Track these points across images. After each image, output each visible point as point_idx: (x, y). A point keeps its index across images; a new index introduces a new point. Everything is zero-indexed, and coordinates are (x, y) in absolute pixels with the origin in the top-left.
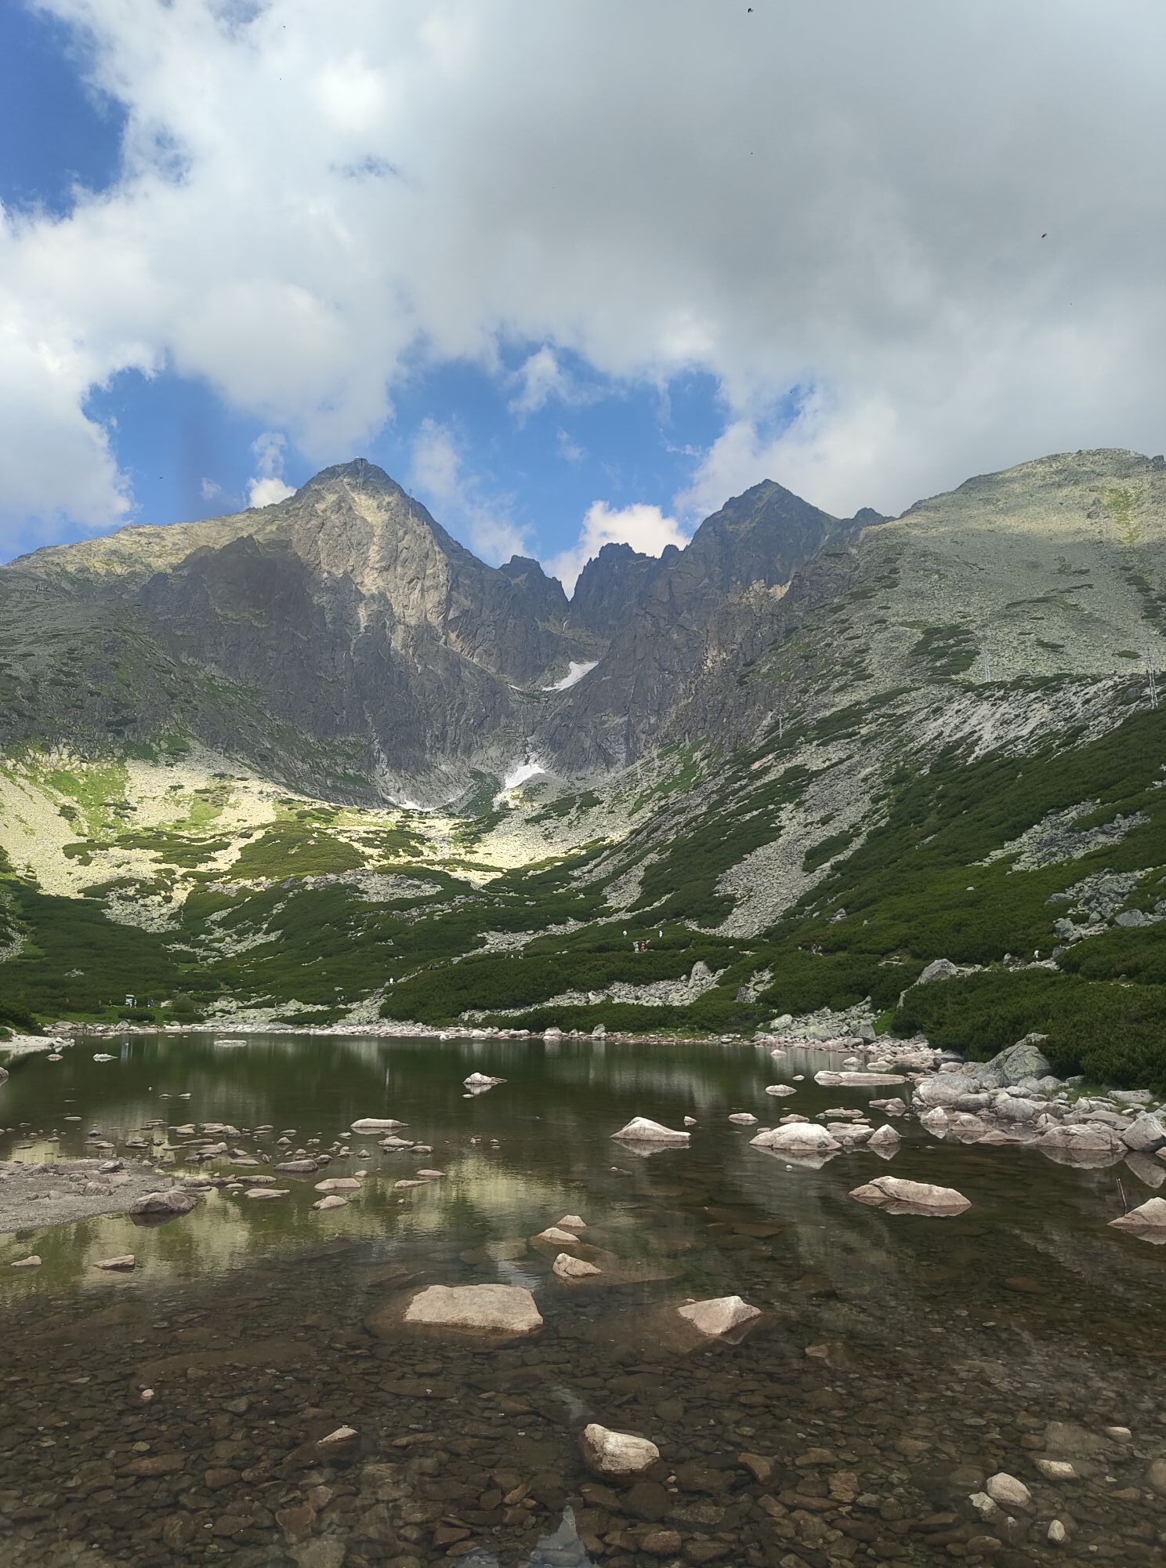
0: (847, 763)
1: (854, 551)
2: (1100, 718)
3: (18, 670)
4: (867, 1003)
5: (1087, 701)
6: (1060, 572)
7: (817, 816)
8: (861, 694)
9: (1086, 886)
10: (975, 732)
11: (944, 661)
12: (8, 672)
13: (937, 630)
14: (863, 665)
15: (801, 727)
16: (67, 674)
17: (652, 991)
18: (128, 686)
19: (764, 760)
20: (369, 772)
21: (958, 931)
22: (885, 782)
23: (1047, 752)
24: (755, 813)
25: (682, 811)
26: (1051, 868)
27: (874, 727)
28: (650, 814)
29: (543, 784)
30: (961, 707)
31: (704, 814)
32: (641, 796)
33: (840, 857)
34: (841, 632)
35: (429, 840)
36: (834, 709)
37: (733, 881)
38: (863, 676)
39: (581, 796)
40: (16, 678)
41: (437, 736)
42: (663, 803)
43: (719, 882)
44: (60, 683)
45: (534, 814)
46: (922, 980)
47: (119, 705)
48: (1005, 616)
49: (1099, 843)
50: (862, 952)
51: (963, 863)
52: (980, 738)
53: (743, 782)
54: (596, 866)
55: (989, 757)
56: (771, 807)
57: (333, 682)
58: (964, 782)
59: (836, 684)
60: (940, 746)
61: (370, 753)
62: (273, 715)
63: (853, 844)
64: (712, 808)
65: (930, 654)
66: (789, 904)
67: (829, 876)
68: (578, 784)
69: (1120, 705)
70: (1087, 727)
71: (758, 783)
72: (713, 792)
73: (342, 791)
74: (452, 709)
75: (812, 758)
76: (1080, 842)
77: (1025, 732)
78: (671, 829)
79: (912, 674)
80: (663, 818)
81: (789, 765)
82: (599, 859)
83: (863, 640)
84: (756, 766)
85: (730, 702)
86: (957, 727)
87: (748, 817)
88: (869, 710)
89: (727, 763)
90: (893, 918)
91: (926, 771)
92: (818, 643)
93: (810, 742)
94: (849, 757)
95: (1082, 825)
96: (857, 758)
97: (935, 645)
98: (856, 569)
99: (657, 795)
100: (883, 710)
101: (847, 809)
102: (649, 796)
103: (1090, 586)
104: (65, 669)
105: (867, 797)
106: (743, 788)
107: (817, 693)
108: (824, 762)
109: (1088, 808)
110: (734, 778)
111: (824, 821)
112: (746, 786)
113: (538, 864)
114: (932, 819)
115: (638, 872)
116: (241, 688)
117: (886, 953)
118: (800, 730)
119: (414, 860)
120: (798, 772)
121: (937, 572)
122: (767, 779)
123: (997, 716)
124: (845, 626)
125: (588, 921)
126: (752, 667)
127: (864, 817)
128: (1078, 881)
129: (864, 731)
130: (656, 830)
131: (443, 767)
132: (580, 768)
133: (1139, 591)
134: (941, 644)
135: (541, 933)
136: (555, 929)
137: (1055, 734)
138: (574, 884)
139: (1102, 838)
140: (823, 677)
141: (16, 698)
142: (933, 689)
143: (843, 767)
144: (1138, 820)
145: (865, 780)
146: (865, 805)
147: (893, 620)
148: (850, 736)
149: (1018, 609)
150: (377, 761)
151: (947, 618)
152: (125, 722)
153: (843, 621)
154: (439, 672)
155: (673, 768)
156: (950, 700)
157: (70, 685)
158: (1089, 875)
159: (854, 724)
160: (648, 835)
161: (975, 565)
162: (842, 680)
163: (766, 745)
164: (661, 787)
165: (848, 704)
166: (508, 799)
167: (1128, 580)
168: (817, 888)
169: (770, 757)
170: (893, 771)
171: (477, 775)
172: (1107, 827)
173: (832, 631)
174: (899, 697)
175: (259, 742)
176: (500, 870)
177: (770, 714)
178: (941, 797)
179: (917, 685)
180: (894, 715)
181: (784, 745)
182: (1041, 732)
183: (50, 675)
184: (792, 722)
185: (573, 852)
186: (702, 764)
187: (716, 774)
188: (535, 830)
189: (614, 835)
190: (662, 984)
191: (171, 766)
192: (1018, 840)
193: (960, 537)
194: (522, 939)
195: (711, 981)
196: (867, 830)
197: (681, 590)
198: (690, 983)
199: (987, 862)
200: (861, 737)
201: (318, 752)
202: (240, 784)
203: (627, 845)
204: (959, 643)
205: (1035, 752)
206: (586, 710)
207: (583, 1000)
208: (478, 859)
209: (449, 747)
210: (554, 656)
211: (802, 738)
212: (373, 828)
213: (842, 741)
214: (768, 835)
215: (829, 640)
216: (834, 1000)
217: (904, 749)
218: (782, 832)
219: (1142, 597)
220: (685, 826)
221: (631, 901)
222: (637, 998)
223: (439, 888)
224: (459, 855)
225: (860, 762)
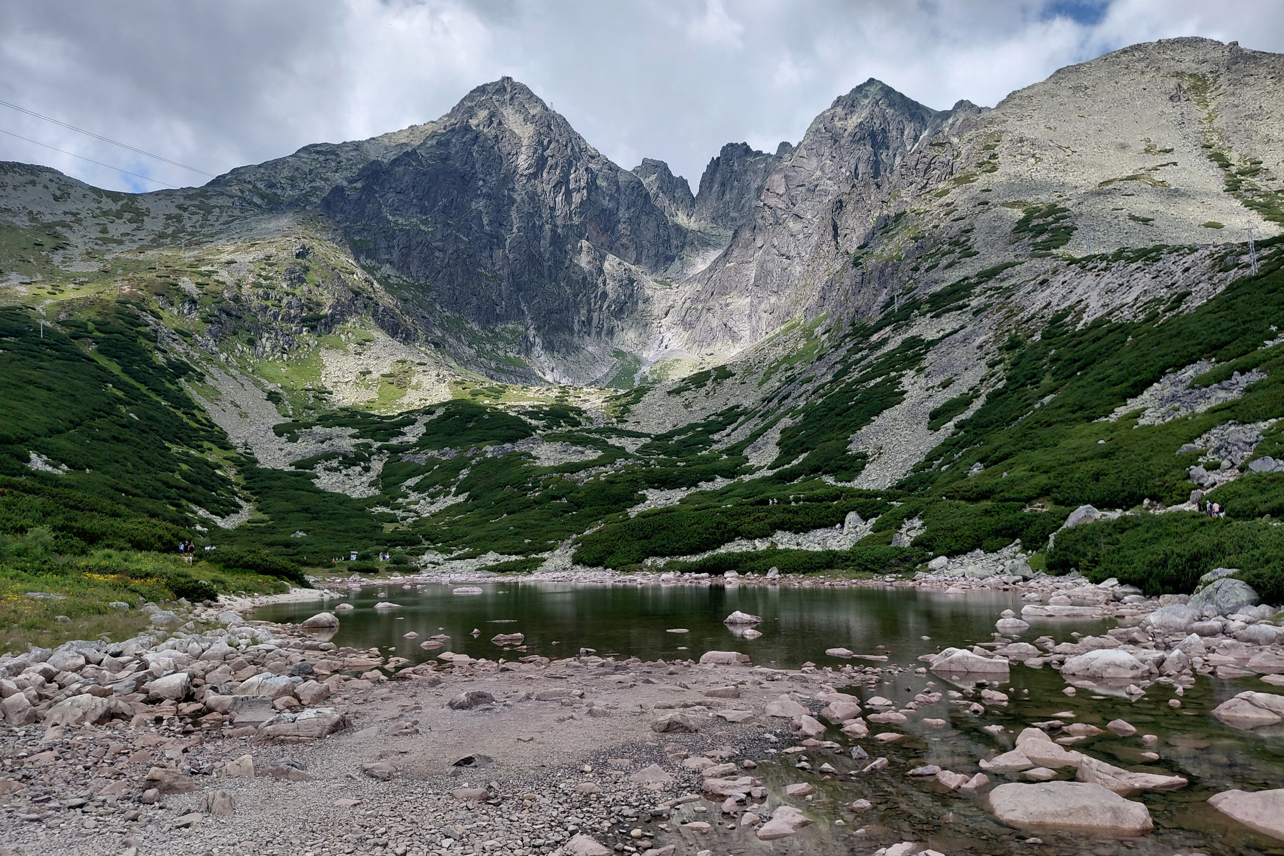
0: (962, 332)
1: (956, 141)
2: (1201, 285)
3: (224, 276)
4: (1017, 545)
5: (1187, 270)
6: (1147, 151)
7: (937, 381)
8: (967, 270)
9: (1214, 438)
10: (1082, 300)
11: (1045, 237)
12: (216, 278)
13: (1036, 210)
14: (969, 243)
15: (915, 301)
16: (266, 278)
17: (811, 539)
18: (318, 286)
19: (882, 332)
20: (526, 355)
21: (1097, 480)
22: (1000, 349)
23: (1153, 317)
24: (879, 380)
25: (809, 380)
26: (1176, 422)
27: (983, 299)
28: (778, 384)
29: (677, 360)
30: (1066, 278)
31: (831, 382)
32: (770, 368)
33: (963, 417)
34: (947, 214)
35: (585, 412)
36: (944, 285)
37: (864, 440)
38: (969, 253)
39: (715, 369)
40: (223, 283)
41: (583, 322)
42: (789, 373)
43: (851, 442)
44: (260, 286)
45: (675, 387)
46: (1069, 523)
48: (1099, 194)
49: (1220, 398)
50: (1006, 500)
51: (1090, 419)
52: (1087, 306)
53: (865, 353)
54: (733, 431)
55: (1097, 324)
56: (893, 374)
57: (492, 277)
58: (1075, 346)
59: (944, 262)
60: (1049, 314)
61: (527, 338)
62: (442, 308)
63: (974, 405)
64: (836, 377)
65: (1031, 231)
66: (918, 460)
67: (953, 434)
68: (708, 359)
69: (1219, 271)
70: (1190, 293)
71: (879, 353)
72: (836, 363)
73: (503, 371)
74: (596, 297)
75: (926, 329)
76: (1201, 397)
77: (1130, 299)
78: (800, 396)
79: (1015, 250)
80: (791, 387)
81: (906, 336)
82: (735, 425)
83: (967, 221)
84: (875, 338)
85: (847, 282)
86: (1064, 297)
87: (872, 383)
88: (979, 284)
89: (846, 336)
90: (1032, 470)
91: (1037, 337)
92: (926, 225)
93: (924, 314)
94: (962, 327)
95: (1202, 383)
96: (970, 328)
97: (1035, 223)
98: (958, 156)
99: (784, 366)
100: (990, 284)
101: (965, 374)
102: (776, 368)
104: (263, 273)
105: (983, 362)
106: (863, 358)
107: (927, 270)
108: (938, 332)
109: (1204, 367)
110: (856, 350)
111: (945, 385)
112: (867, 356)
113: (681, 429)
114: (1047, 380)
115: (774, 435)
116: (414, 286)
117: (1029, 500)
118: (914, 305)
119: (574, 429)
120: (915, 342)
121: (1034, 156)
122: (886, 349)
123: (1102, 285)
124: (950, 209)
125: (733, 478)
126: (866, 250)
127: (982, 381)
128: (1205, 432)
129: (974, 303)
130: (786, 397)
131: (590, 349)
132: (709, 345)
133: (1221, 166)
134: (1041, 222)
135: (693, 490)
136: (705, 486)
137: (1160, 301)
138: (715, 447)
139: (1222, 394)
140: (931, 256)
141: (224, 300)
142: (1037, 262)
143: (958, 336)
144: (1254, 376)
145: (980, 347)
146: (982, 370)
147: (995, 201)
149: (1110, 187)
150: (533, 345)
151: (1045, 198)
152: (317, 318)
153: (948, 205)
154: (584, 265)
155: (797, 343)
156: (1055, 272)
157: (268, 287)
158: (1214, 426)
159: (963, 297)
160: (780, 402)
161: (1068, 148)
162: (950, 258)
163: (884, 319)
164: (786, 359)
165: (957, 280)
166: (647, 374)
167: (1209, 157)
168: (943, 444)
169: (888, 329)
170: (1006, 339)
171: (619, 354)
172: (1225, 383)
173: (939, 214)
174: (1005, 272)
175: (432, 332)
176: (648, 435)
177: (885, 291)
178: (1054, 360)
179: (1020, 260)
180: (1001, 288)
181: (901, 318)
182: (1145, 299)
183: (251, 279)
184: (906, 297)
185: (710, 419)
186: (824, 338)
187: (837, 347)
188: (677, 400)
189: (747, 403)
190: (819, 532)
191: (360, 354)
192: (1140, 397)
193: (1052, 123)
194: (677, 495)
195: (865, 528)
196: (985, 391)
197: (796, 183)
198: (845, 531)
199: (1113, 418)
200: (972, 308)
201: (482, 338)
202: (420, 368)
203: (760, 411)
204: (1057, 220)
205: (1142, 317)
206: (712, 294)
207: (751, 547)
208: (630, 427)
209: (594, 331)
210: (683, 247)
211: (916, 312)
212: (536, 403)
213: (954, 313)
214: (891, 399)
215: (936, 222)
216: (985, 544)
217: (1015, 319)
218: (905, 396)
219: (1223, 172)
220: (813, 393)
221: (770, 461)
222: (798, 544)
223: (600, 453)
224: (613, 424)
225: (973, 331)
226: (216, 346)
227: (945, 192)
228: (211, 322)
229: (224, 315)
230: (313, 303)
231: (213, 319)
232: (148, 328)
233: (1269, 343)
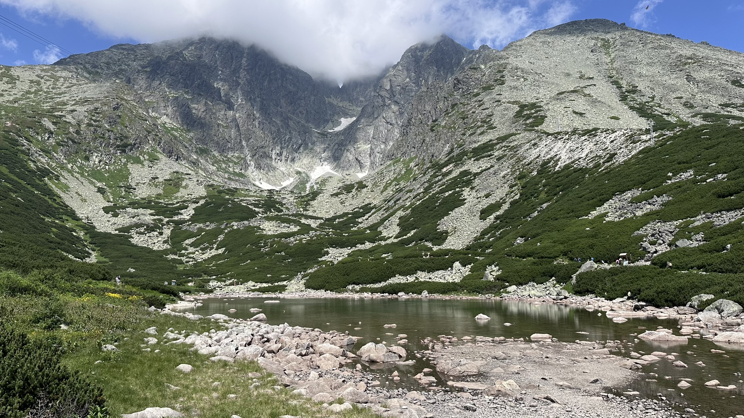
1: (483, 67)
2: (622, 150)
3: (69, 118)
4: (553, 280)
5: (612, 142)
6: (580, 78)
7: (483, 194)
8: (491, 136)
9: (649, 229)
10: (557, 155)
11: (531, 120)
12: (64, 119)
13: (525, 106)
14: (492, 122)
15: (464, 152)
16: (95, 121)
17: (436, 275)
18: (126, 127)
19: (448, 167)
20: (246, 171)
21: (592, 248)
22: (515, 178)
23: (598, 166)
24: (450, 192)
25: (410, 191)
26: (626, 220)
27: (500, 152)
28: (392, 192)
29: (330, 177)
30: (547, 143)
31: (422, 192)
32: (387, 184)
33: (498, 213)
34: (479, 106)
35: (285, 204)
36: (479, 143)
37: (445, 224)
38: (491, 127)
39: (357, 183)
40: (70, 123)
41: (278, 154)
42: (397, 187)
43: (439, 225)
44: (91, 125)
45: (334, 192)
46: (582, 270)
47: (123, 137)
48: (557, 99)
49: (648, 209)
50: (542, 257)
51: (577, 217)
52: (560, 158)
53: (440, 178)
54: (369, 217)
55: (567, 167)
56: (458, 189)
57: (226, 126)
58: (556, 178)
59: (479, 131)
60: (540, 161)
61: (245, 161)
62: (196, 142)
63: (503, 207)
64: (426, 190)
65: (523, 117)
66: (476, 235)
67: (494, 222)
68: (347, 177)
69: (631, 143)
70: (616, 154)
71: (448, 178)
72: (425, 182)
73: (233, 180)
74: (285, 140)
75: (472, 166)
76: (638, 208)
77: (583, 155)
78: (407, 199)
79: (516, 127)
80: (401, 194)
81: (461, 170)
82: (370, 214)
83: (490, 110)
84: (444, 170)
85: (427, 139)
86: (547, 152)
87: (447, 194)
88: (498, 143)
89: (428, 168)
90: (554, 242)
91: (535, 173)
92: (469, 111)
93: (470, 159)
94: (492, 166)
95: (635, 201)
96: (496, 167)
97: (525, 113)
98: (484, 75)
99: (394, 183)
100: (504, 144)
101: (497, 191)
102: (390, 184)
103: (595, 85)
104: (94, 118)
105: (506, 185)
106: (439, 180)
107: (470, 135)
108: (479, 168)
109: (637, 192)
110: (435, 176)
111: (487, 196)
112: (441, 180)
113: (340, 216)
114: (543, 196)
115: (395, 220)
116: (180, 129)
117: (555, 257)
118: (464, 153)
119: (279, 214)
120: (466, 173)
121: (523, 77)
122: (451, 176)
123: (567, 147)
124: (481, 103)
125: (374, 242)
126: (436, 123)
127: (507, 195)
128: (644, 225)
129: (496, 154)
130: (398, 200)
131: (281, 169)
132: (348, 169)
133: (617, 88)
134: (528, 113)
135: (354, 249)
136: (360, 247)
137: (600, 157)
138: (360, 225)
139: (649, 206)
140: (472, 128)
141: (70, 133)
142: (527, 134)
143: (491, 170)
144: (665, 198)
145: (504, 177)
146: (506, 189)
147: (504, 100)
148: (489, 156)
149: (563, 96)
150: (249, 165)
151: (530, 100)
152: (126, 146)
153: (480, 101)
154: (278, 122)
155: (401, 171)
156: (540, 139)
157: (97, 126)
158: (649, 223)
159: (490, 150)
160: (395, 202)
161: (541, 74)
162: (482, 129)
163: (448, 160)
164: (395, 179)
165: (486, 141)
166: (313, 184)
167: (612, 82)
168: (489, 227)
169: (451, 165)
170: (518, 173)
171: (298, 173)
172: (650, 201)
173: (475, 106)
174: (511, 138)
175: (191, 156)
176: (322, 218)
177: (448, 145)
178: (545, 185)
179: (519, 132)
180: (509, 146)
181: (458, 160)
182: (592, 155)
183: (86, 121)
184: (459, 149)
185: (355, 210)
186: (415, 169)
187: (424, 174)
188: (336, 199)
189: (376, 202)
190: (441, 272)
191: (151, 167)
192: (603, 207)
193: (532, 60)
194: (346, 251)
195: (466, 271)
196: (509, 201)
197: (396, 84)
198: (454, 271)
199: (590, 217)
200: (495, 156)
201: (220, 161)
202: (187, 177)
203: (383, 207)
204: (536, 112)
205: (591, 165)
206: (350, 141)
207: (405, 280)
208: (310, 213)
209: (283, 158)
210: (333, 115)
211: (465, 157)
212: (256, 199)
213: (486, 158)
214: (459, 203)
215: (474, 110)
216: (536, 279)
217: (521, 163)
218: (466, 201)
219: (618, 91)
220: (414, 198)
221: (395, 234)
222: (430, 278)
223: (298, 228)
224: (301, 211)
225: (499, 169)
226: (66, 160)
227: (478, 94)
228: (62, 146)
229: (70, 142)
230: (123, 136)
231: (64, 143)
232: (24, 148)
233: (669, 182)
